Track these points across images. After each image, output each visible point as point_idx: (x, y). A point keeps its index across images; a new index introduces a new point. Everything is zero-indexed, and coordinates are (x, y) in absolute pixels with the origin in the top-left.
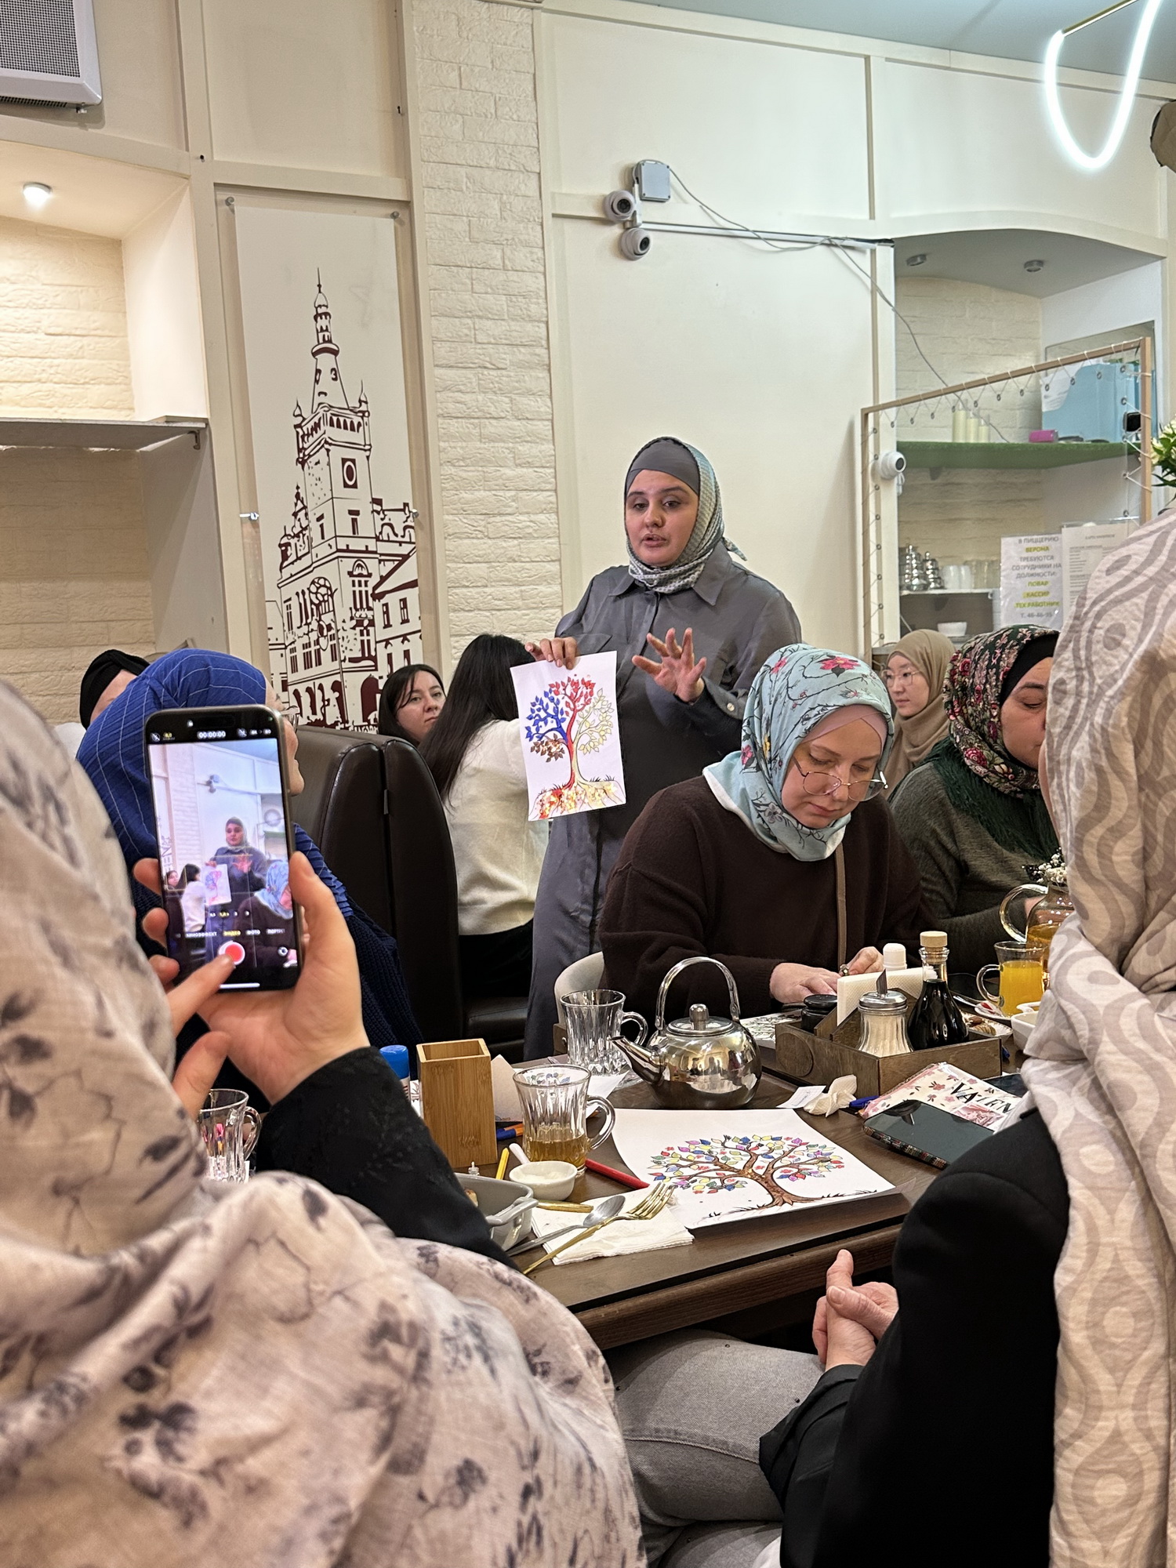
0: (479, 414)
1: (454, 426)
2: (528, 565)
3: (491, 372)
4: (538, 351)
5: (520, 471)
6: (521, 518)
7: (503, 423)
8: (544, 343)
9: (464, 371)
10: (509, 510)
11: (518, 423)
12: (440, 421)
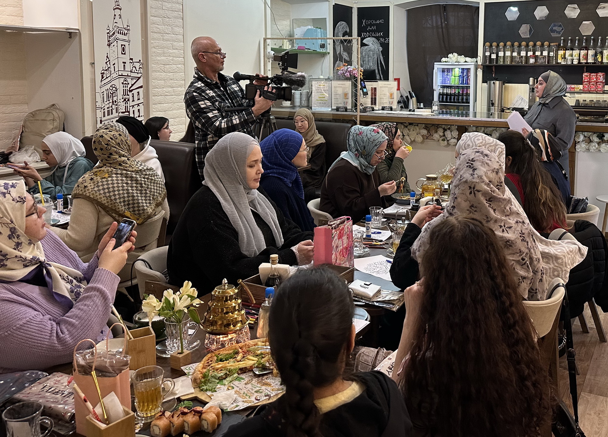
0: (163, 32)
1: (156, 36)
2: (176, 81)
3: (167, 19)
4: (180, 13)
5: (174, 51)
6: (174, 66)
7: (170, 35)
8: (181, 11)
9: (158, 18)
10: (171, 63)
11: (174, 36)
12: (152, 34)
